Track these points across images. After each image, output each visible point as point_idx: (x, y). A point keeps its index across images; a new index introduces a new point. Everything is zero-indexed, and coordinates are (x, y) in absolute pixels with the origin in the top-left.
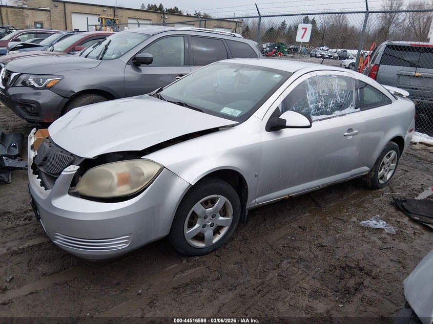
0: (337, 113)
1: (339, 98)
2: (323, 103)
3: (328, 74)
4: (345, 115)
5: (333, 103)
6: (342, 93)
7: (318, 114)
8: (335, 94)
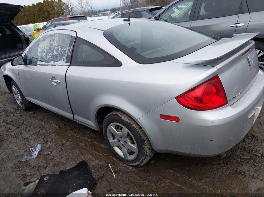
0: (52, 63)
1: (55, 52)
2: (45, 54)
3: (54, 33)
4: (55, 65)
5: (51, 55)
6: (58, 48)
7: (41, 61)
8: (53, 49)
